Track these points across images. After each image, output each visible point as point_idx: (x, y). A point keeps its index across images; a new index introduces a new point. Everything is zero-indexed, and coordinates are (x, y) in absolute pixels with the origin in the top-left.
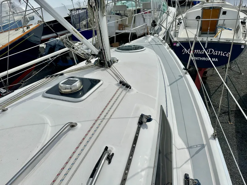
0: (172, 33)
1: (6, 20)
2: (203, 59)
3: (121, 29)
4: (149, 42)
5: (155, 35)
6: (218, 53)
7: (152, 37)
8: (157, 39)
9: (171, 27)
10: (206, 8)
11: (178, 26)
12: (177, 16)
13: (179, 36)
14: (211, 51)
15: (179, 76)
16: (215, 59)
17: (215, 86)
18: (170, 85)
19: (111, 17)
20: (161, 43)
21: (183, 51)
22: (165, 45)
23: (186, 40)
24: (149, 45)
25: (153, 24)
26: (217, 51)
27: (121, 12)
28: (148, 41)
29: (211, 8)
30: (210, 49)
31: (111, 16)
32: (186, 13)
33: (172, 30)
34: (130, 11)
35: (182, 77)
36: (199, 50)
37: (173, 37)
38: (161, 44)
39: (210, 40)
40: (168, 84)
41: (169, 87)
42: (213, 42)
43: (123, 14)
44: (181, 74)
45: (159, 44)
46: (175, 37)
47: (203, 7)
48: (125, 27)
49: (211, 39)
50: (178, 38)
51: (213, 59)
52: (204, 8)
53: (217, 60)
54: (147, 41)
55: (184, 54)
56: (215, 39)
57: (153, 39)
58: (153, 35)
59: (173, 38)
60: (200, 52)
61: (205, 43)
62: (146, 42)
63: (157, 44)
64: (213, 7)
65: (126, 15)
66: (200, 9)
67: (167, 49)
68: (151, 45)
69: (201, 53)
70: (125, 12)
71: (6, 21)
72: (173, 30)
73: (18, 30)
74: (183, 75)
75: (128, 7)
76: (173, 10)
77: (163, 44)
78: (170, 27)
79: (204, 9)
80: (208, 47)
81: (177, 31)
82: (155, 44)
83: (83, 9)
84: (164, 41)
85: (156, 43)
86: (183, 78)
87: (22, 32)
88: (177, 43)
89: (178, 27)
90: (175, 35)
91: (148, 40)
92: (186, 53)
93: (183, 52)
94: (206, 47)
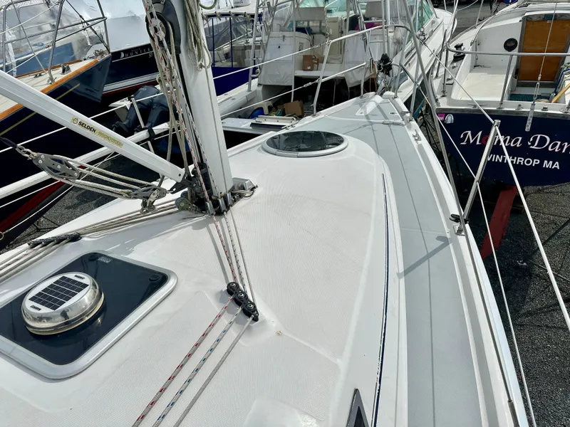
0: (436, 84)
1: (35, 45)
2: (518, 161)
3: (309, 68)
4: (367, 117)
5: (387, 93)
6: (561, 147)
7: (378, 99)
8: (388, 108)
9: (437, 66)
10: (534, 19)
11: (455, 64)
12: (454, 36)
13: (453, 96)
14: (543, 141)
15: (439, 238)
16: (551, 162)
17: (547, 221)
18: (406, 272)
19: (284, 37)
20: (400, 121)
21: (462, 136)
22: (409, 127)
23: (471, 108)
24: (365, 126)
25: (382, 64)
26: (559, 143)
27: (311, 24)
28: (366, 112)
29: (548, 17)
30: (539, 136)
31: (287, 34)
32: (478, 28)
33: (437, 76)
34: (335, 20)
35: (445, 241)
36: (509, 137)
37: (438, 97)
38: (398, 124)
39: (540, 111)
40: (402, 270)
41: (402, 280)
42: (548, 117)
43: (315, 29)
44: (447, 230)
45: (393, 124)
46: (443, 96)
47: (527, 14)
48: (318, 64)
49: (545, 109)
50: (451, 101)
51: (546, 162)
52: (527, 16)
53: (557, 165)
54: (363, 111)
55: (464, 143)
56: (555, 109)
57: (378, 106)
58: (381, 95)
59: (437, 100)
60: (510, 141)
61: (527, 118)
62: (357, 114)
63: (387, 121)
64: (556, 15)
65: (323, 31)
66: (517, 20)
67: (412, 139)
68: (372, 124)
69: (512, 145)
70: (322, 24)
71: (35, 48)
72: (439, 75)
73: (40, 75)
74: (451, 235)
75: (329, 11)
76: (445, 18)
77: (404, 123)
78: (433, 65)
79: (527, 21)
80: (535, 129)
81: (448, 79)
82: (383, 123)
83: (223, 15)
84: (408, 115)
85: (387, 118)
86: (451, 245)
87: (48, 81)
88: (446, 114)
89: (454, 67)
90: (444, 92)
91: (365, 108)
92: (471, 141)
93: (463, 140)
94: (528, 129)
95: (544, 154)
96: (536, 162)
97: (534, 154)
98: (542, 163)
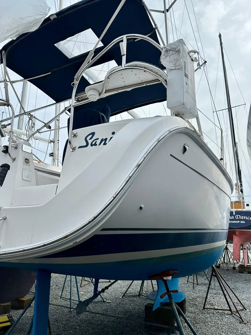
2: (234, 222)
14: (239, 217)
26: (243, 217)
30: (237, 216)
42: (238, 211)
53: (244, 222)
61: (233, 212)
69: (232, 218)
80: (236, 214)
94: (234, 214)
95: (240, 220)
96: (239, 222)
97: (237, 220)
98: (240, 222)
